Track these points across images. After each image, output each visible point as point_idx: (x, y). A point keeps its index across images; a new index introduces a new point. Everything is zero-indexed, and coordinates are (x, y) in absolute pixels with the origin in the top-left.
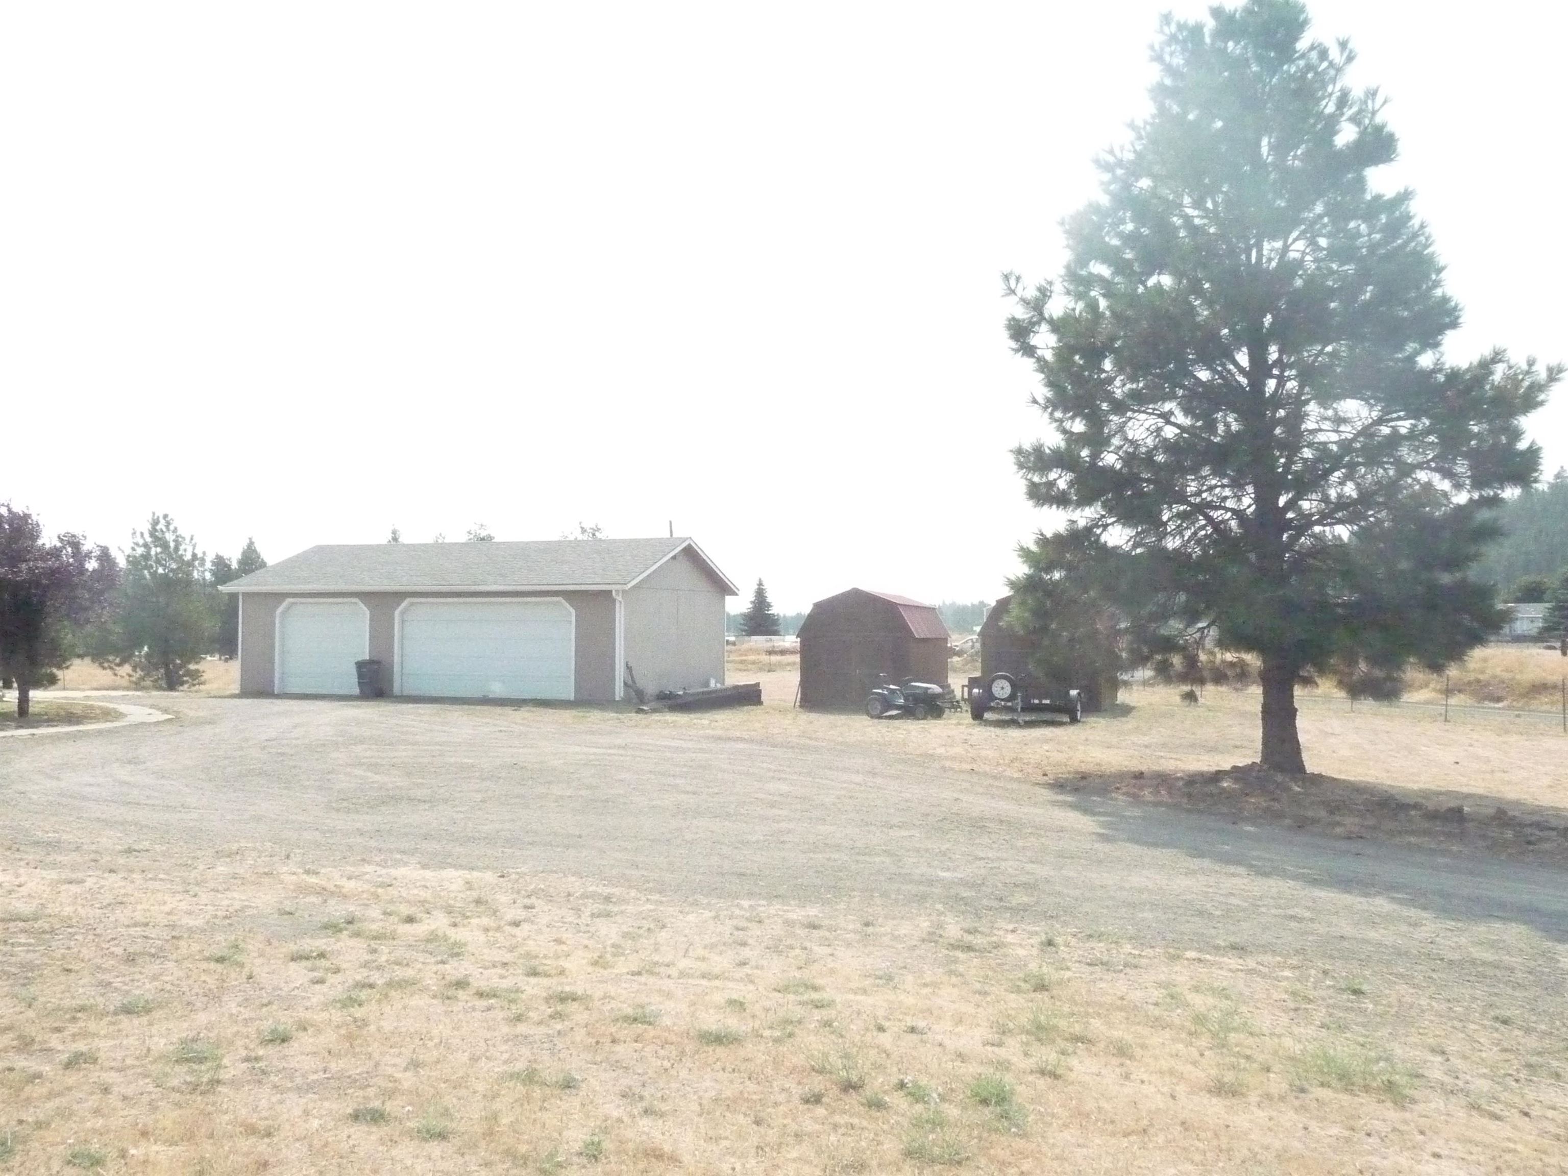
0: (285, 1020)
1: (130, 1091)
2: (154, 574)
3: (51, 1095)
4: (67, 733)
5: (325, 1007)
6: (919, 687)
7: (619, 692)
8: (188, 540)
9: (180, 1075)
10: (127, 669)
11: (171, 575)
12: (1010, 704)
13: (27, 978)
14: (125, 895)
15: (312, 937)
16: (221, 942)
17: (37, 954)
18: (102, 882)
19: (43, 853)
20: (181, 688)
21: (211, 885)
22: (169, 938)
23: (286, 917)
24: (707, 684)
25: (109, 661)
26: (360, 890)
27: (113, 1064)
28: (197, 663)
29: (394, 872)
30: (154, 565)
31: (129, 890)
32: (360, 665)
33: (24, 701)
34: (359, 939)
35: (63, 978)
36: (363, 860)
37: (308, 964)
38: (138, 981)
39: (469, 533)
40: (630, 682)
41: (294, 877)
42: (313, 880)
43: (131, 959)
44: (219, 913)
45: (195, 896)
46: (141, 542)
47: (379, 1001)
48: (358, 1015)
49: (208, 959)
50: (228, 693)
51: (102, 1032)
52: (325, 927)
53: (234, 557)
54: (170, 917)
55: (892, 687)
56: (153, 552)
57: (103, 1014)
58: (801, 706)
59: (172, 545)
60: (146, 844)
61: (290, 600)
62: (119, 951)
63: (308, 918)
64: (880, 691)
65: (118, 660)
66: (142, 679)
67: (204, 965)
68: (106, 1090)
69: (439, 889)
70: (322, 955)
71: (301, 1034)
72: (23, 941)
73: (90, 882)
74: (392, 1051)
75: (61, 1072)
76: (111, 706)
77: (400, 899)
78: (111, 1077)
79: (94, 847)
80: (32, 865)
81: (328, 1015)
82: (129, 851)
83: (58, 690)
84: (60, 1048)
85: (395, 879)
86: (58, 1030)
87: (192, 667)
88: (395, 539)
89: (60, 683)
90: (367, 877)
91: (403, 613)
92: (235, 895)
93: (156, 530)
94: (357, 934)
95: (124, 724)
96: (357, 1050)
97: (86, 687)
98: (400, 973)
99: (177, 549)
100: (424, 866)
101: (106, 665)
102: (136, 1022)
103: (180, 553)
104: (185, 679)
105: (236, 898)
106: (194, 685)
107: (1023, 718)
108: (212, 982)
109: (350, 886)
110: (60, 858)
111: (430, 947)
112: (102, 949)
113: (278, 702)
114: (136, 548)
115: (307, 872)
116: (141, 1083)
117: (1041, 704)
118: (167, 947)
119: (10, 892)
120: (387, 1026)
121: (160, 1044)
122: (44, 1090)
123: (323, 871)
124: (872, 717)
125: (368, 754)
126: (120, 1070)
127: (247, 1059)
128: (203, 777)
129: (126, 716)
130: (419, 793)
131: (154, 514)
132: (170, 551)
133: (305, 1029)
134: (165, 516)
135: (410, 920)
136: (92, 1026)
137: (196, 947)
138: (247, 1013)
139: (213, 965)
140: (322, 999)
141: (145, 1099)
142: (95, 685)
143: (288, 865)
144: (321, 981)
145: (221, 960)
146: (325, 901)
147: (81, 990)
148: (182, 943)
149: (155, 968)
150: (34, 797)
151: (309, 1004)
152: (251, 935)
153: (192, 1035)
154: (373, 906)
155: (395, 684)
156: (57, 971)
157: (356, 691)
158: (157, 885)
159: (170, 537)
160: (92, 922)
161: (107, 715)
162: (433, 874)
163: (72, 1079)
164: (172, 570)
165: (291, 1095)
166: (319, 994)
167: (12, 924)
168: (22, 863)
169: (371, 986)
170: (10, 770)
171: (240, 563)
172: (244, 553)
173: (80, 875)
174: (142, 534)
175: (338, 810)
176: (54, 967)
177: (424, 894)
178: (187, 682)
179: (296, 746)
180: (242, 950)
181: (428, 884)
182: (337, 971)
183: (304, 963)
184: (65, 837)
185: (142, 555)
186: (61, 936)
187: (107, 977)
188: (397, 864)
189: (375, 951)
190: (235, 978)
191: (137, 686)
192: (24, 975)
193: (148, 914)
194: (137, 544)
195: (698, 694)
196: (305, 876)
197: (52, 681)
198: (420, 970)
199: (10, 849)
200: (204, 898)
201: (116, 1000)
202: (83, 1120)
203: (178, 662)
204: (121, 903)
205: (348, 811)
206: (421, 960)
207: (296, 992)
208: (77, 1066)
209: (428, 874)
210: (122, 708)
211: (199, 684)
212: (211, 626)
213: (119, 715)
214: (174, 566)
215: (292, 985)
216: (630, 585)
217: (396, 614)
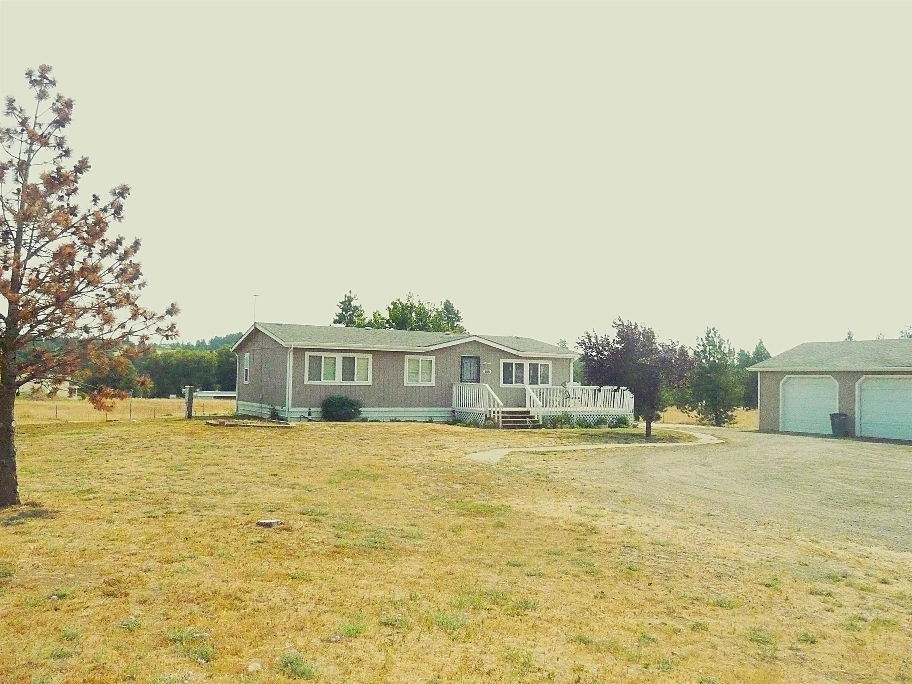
0: (812, 631)
1: (727, 650)
2: (708, 361)
3: (686, 643)
4: (670, 447)
5: (836, 627)
8: (726, 342)
9: (753, 649)
10: (695, 413)
11: (717, 361)
13: (667, 577)
14: (711, 539)
15: (821, 582)
16: (767, 576)
17: (671, 565)
18: (698, 530)
19: (667, 510)
20: (723, 425)
21: (756, 540)
22: (738, 567)
23: (803, 567)
25: (685, 408)
26: (848, 557)
27: (716, 633)
28: (732, 411)
29: (869, 549)
30: (708, 356)
31: (713, 536)
32: (833, 416)
33: (649, 428)
34: (852, 588)
35: (684, 580)
36: (848, 539)
37: (822, 598)
38: (724, 589)
39: (902, 332)
41: (804, 543)
42: (817, 546)
43: (718, 576)
44: (764, 558)
45: (748, 545)
46: (701, 343)
47: (871, 631)
48: (858, 637)
49: (761, 584)
50: (752, 429)
51: (709, 614)
52: (829, 577)
53: (750, 351)
54: (737, 556)
56: (708, 349)
57: (708, 604)
59: (718, 344)
60: (717, 512)
61: (787, 376)
62: (712, 570)
63: (817, 570)
65: (690, 408)
66: (703, 419)
67: (759, 587)
68: (714, 647)
69: (902, 564)
70: (829, 594)
71: (822, 640)
72: (663, 556)
73: (691, 530)
74: (885, 665)
75: (690, 632)
76: (691, 433)
77: (875, 568)
78: (716, 640)
79: (690, 511)
80: (661, 516)
81: (838, 633)
82: (709, 515)
83: (661, 423)
84: (688, 618)
85: (871, 553)
86: (685, 608)
87: (729, 413)
88: (850, 338)
89: (662, 420)
90: (851, 550)
91: (860, 385)
92: (771, 548)
93: (709, 337)
94: (850, 585)
95: (697, 444)
96: (861, 659)
97: (674, 422)
98: (883, 616)
99: (720, 347)
100: (890, 548)
101: (684, 411)
102: (726, 612)
103: (722, 349)
104: (726, 420)
105: (771, 550)
106: (731, 424)
108: (765, 599)
109: (841, 553)
110: (674, 514)
111: (902, 602)
112: (703, 568)
113: (782, 436)
114: (699, 347)
115: (812, 541)
116: (733, 648)
118: (737, 572)
119: (653, 529)
120: (880, 648)
121: (740, 628)
122: (683, 639)
123: (822, 542)
125: (844, 472)
126: (721, 638)
127: (791, 649)
128: (744, 477)
129: (699, 439)
130: (882, 500)
131: (708, 328)
132: (717, 348)
133: (825, 638)
134: (714, 329)
135: (885, 582)
136: (703, 610)
137: (753, 576)
138: (787, 621)
139: (764, 588)
140: (833, 622)
141: (736, 658)
142: (679, 421)
143: (799, 535)
144: (831, 610)
145: (768, 586)
146: (827, 561)
147: (694, 589)
148: (745, 572)
149: (731, 583)
150: (658, 480)
151: (825, 623)
152: (784, 574)
153: (757, 626)
154: (858, 568)
155: (856, 429)
156: (682, 575)
157: (831, 432)
158: (727, 536)
159: (716, 340)
160: (696, 551)
161: (690, 438)
162: (897, 554)
163: (696, 636)
164: (718, 359)
165: (821, 677)
166: (830, 618)
167: (656, 546)
168: (657, 514)
169: (865, 620)
170: (645, 464)
171: (754, 354)
172: (757, 349)
173: (686, 525)
174: (702, 339)
175: (827, 505)
176: (680, 573)
177: (892, 567)
178: (727, 422)
179: (797, 463)
180: (780, 582)
181: (894, 560)
182: (841, 606)
183: (818, 597)
184: (675, 503)
185: (702, 351)
186: (681, 557)
187: (707, 584)
188: (870, 544)
189: (863, 598)
190: (777, 598)
191: (700, 423)
192: (666, 574)
193: (724, 552)
194: (699, 345)
196: (810, 543)
197: (658, 418)
198: (897, 616)
199: (650, 506)
200: (754, 547)
201: (714, 598)
202: (704, 661)
203: (722, 410)
204: (709, 544)
205: (833, 506)
206: (897, 609)
207: (815, 614)
208: (698, 630)
209: (893, 553)
210: (696, 435)
211: (733, 423)
212: (740, 390)
213: (696, 439)
214: (719, 356)
215: (813, 610)
217: (857, 384)
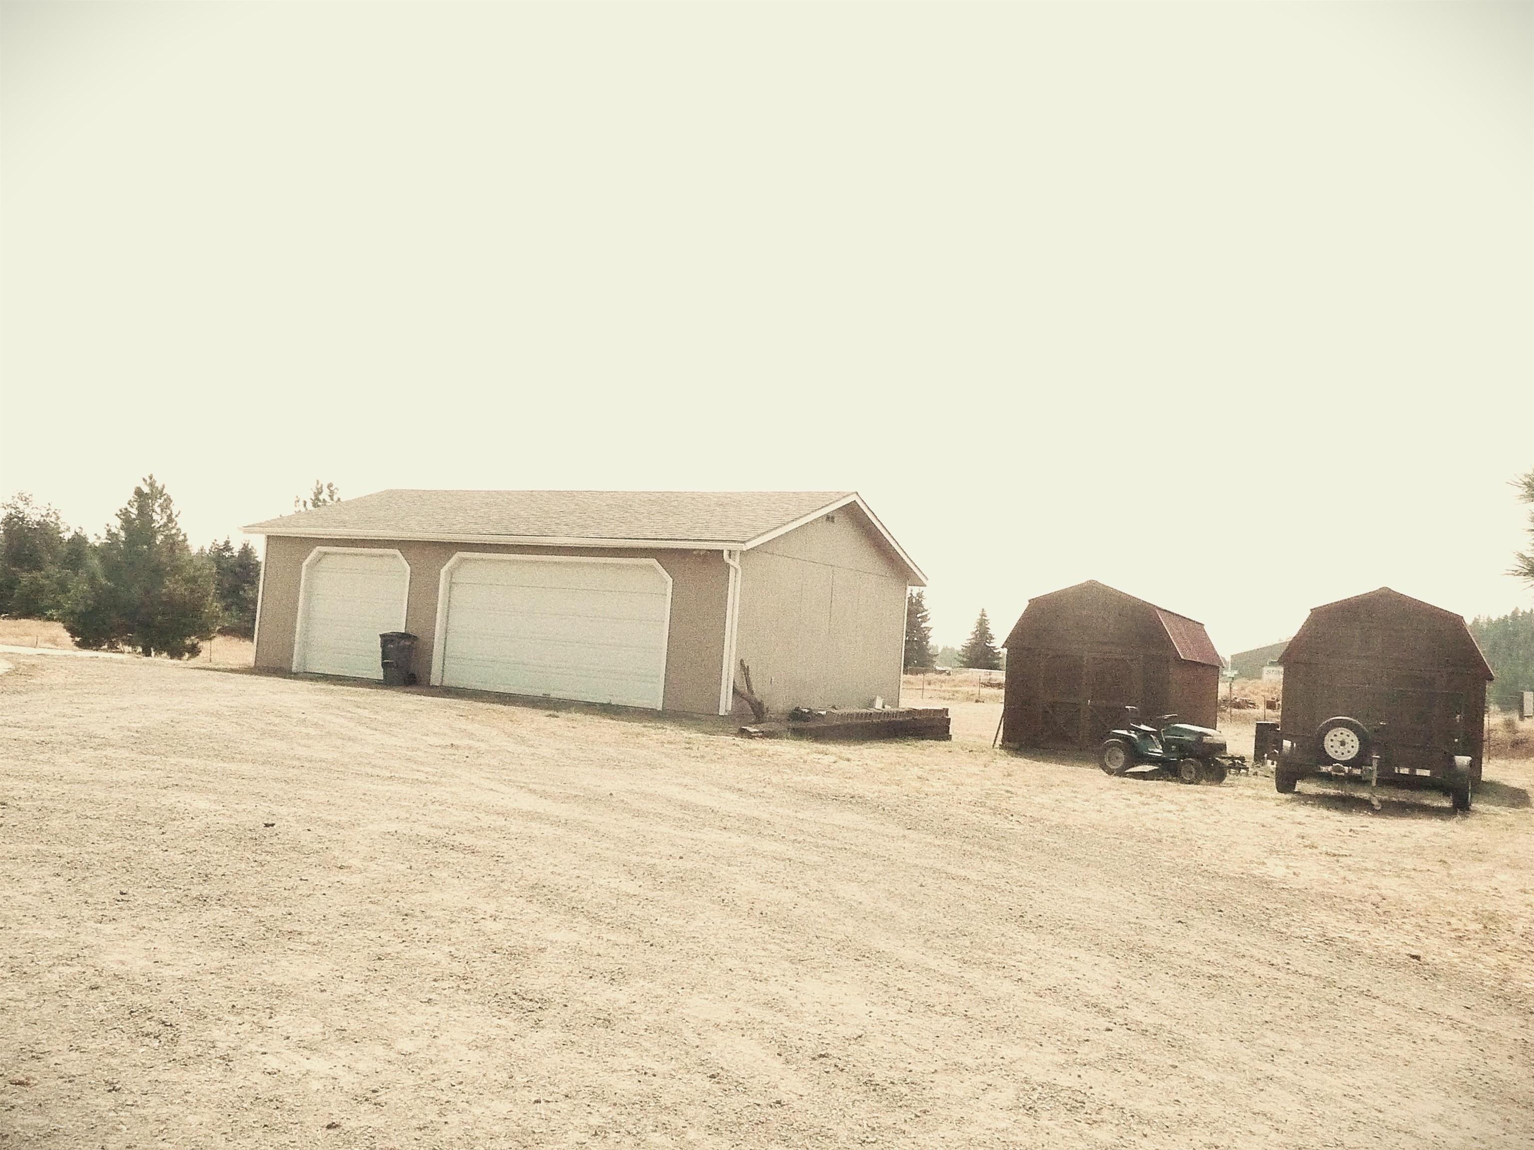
6: (1191, 732)
7: (726, 704)
12: (1357, 772)
24: (871, 703)
32: (386, 639)
40: (745, 690)
55: (1143, 727)
58: (1001, 747)
61: (321, 549)
64: (1125, 732)
91: (451, 573)
107: (1377, 798)
117: (1412, 775)
124: (1110, 772)
131: (319, 482)
134: (328, 486)
155: (433, 670)
157: (379, 675)
195: (850, 715)
216: (750, 545)
217: (443, 571)
